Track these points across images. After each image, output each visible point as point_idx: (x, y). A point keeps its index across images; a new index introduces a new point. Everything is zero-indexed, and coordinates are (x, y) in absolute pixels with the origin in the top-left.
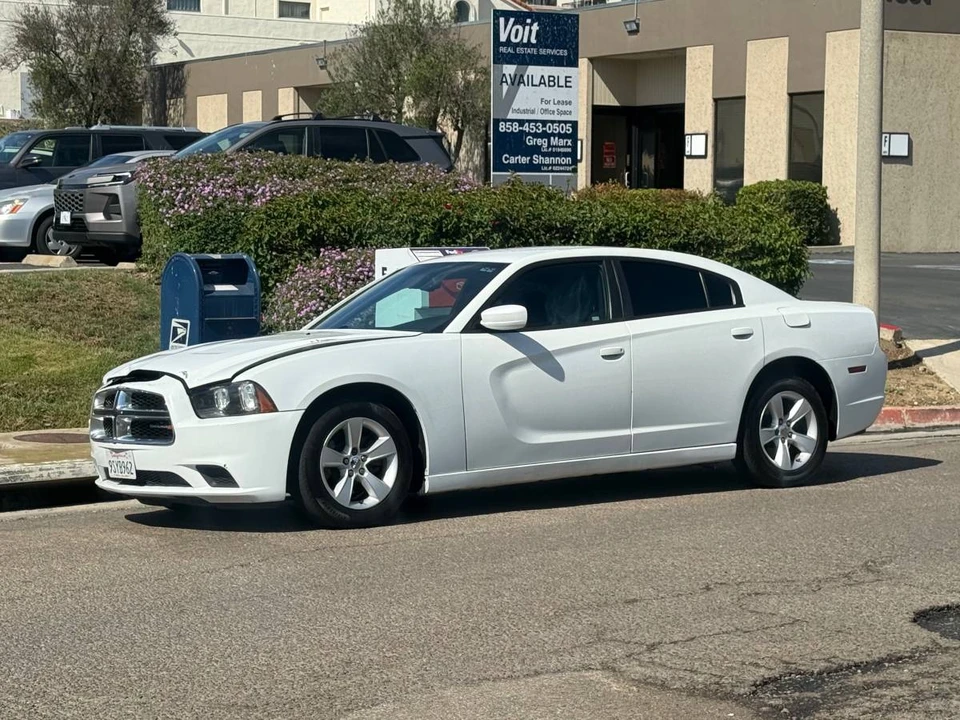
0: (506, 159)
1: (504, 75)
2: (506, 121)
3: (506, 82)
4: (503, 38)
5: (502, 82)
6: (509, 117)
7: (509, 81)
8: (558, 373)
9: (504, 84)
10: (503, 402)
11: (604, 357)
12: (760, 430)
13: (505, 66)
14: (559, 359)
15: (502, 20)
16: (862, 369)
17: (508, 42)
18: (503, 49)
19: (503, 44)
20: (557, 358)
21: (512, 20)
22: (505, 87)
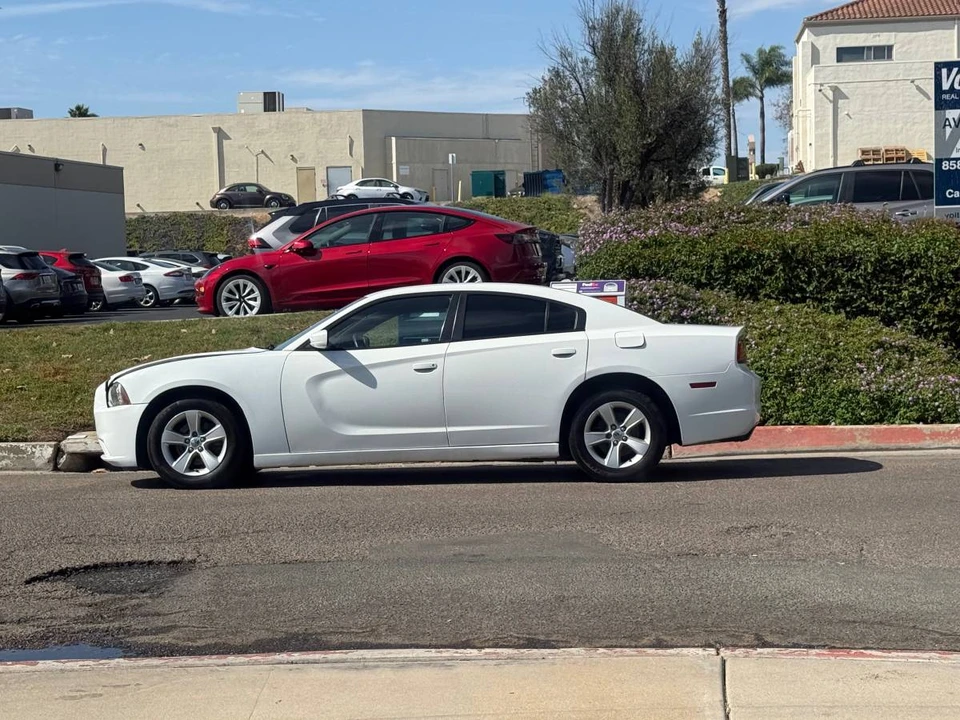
0: (950, 193)
1: (947, 119)
2: (949, 160)
3: (950, 125)
4: (946, 86)
5: (945, 125)
6: (952, 156)
7: (953, 124)
8: (372, 382)
9: (948, 128)
10: (319, 404)
11: (416, 370)
12: (586, 434)
13: (947, 111)
14: (372, 371)
15: (944, 71)
16: (713, 384)
17: (952, 89)
18: (946, 97)
19: (946, 92)
20: (371, 371)
21: (955, 70)
22: (948, 130)
